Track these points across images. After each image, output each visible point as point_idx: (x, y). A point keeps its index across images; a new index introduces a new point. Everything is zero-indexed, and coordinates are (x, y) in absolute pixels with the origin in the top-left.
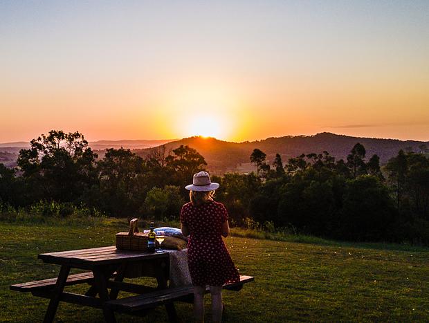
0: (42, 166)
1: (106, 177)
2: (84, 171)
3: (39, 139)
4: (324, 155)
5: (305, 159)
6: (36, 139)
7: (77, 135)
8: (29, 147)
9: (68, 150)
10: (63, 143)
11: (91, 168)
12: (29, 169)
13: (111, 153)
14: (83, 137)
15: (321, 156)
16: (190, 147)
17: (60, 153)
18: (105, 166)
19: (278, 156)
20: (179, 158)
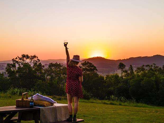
0: (17, 72)
1: (49, 77)
2: (38, 74)
3: (16, 58)
4: (153, 65)
5: (145, 67)
6: (15, 58)
7: (35, 57)
8: (12, 62)
9: (30, 64)
10: (28, 61)
11: (41, 73)
12: (11, 73)
13: (51, 65)
14: (37, 57)
15: (152, 66)
16: (89, 62)
17: (26, 65)
18: (48, 71)
19: (131, 66)
20: (84, 67)
